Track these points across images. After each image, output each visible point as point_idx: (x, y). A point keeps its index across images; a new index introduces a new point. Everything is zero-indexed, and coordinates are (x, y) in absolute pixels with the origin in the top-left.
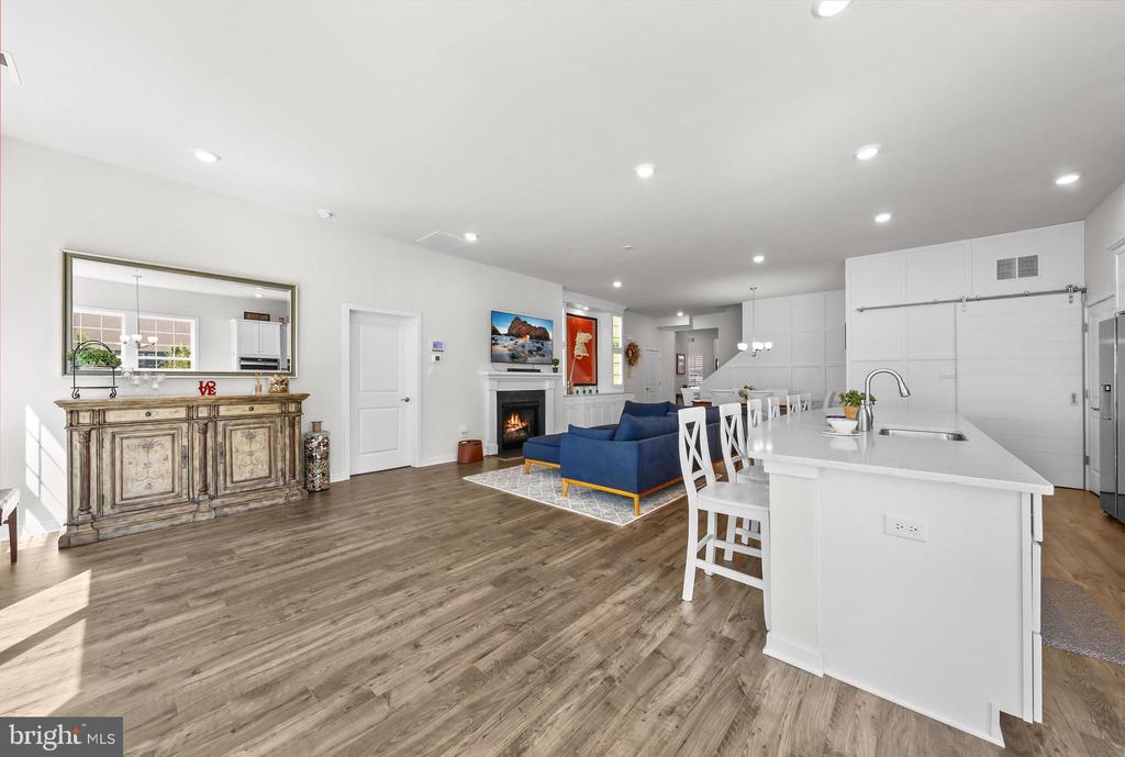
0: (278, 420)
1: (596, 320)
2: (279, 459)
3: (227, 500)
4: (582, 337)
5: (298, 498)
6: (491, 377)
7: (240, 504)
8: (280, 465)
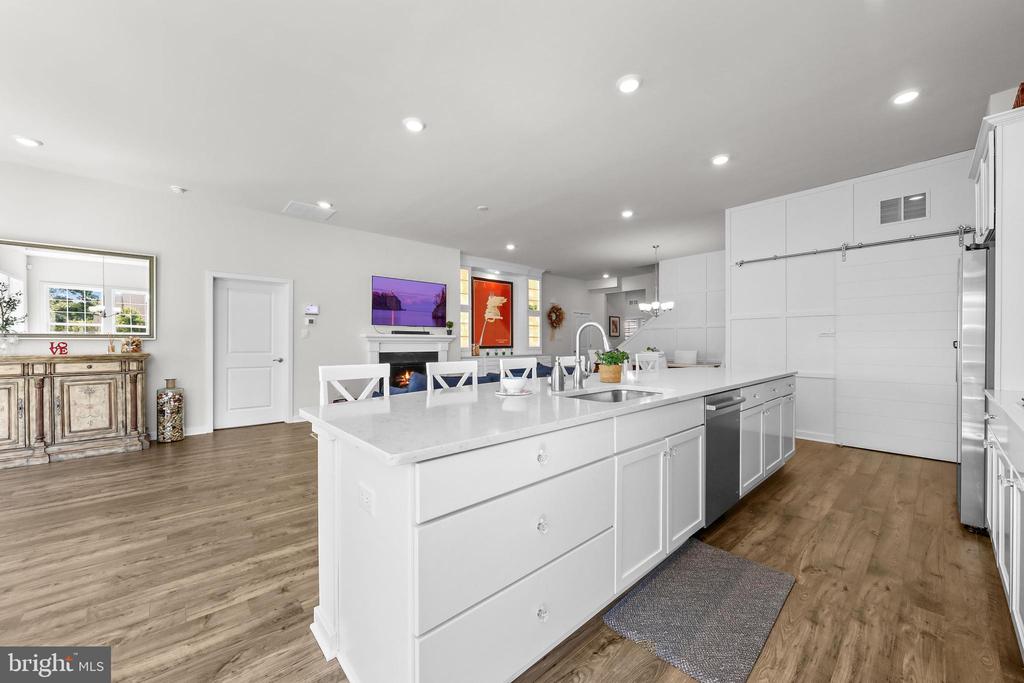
0: (119, 377)
1: (512, 284)
2: (120, 413)
3: (64, 448)
4: (494, 301)
5: (139, 448)
6: (371, 339)
7: (76, 451)
8: (121, 417)
